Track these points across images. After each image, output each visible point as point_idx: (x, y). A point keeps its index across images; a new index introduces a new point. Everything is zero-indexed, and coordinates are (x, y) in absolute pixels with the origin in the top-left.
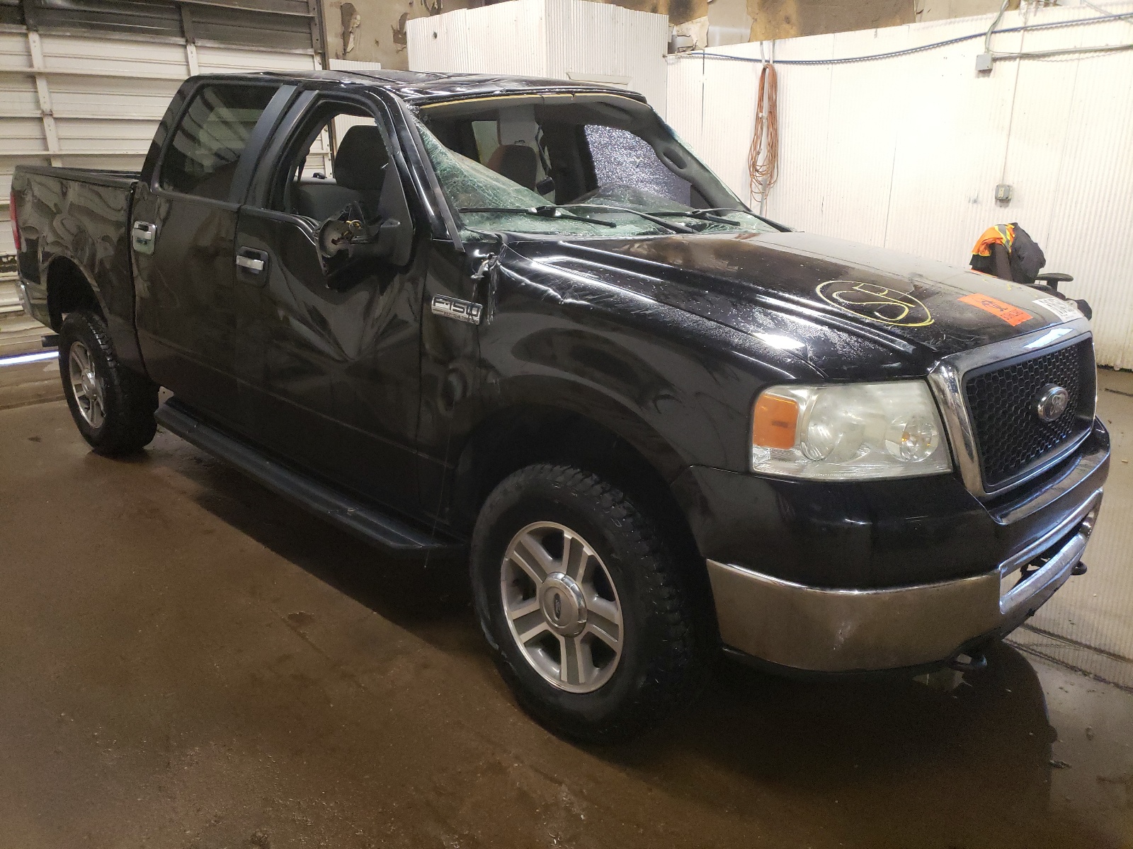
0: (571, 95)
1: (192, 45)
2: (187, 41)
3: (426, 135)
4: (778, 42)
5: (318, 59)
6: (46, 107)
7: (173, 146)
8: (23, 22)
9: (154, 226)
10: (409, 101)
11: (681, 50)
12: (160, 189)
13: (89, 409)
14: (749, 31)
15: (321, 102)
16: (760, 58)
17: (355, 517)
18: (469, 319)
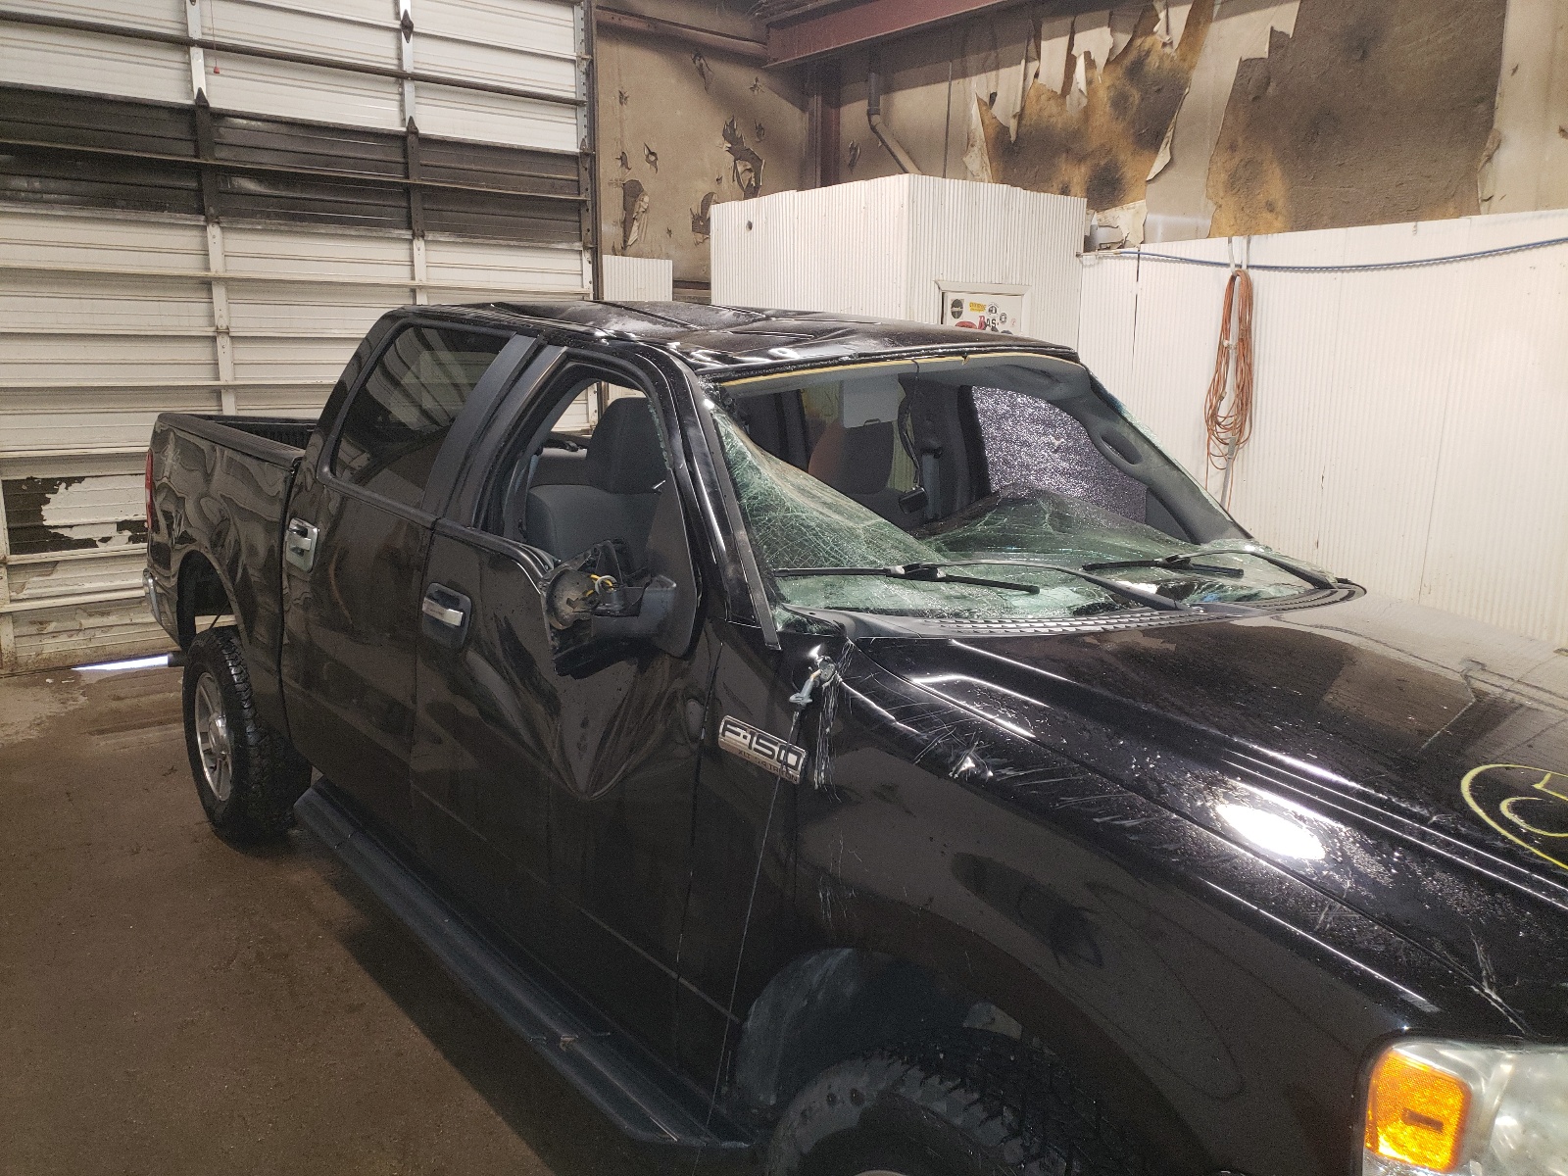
0: (961, 358)
1: (421, 239)
2: (414, 235)
3: (728, 435)
4: (1255, 239)
5: (587, 256)
6: (222, 323)
7: (366, 390)
8: (201, 211)
9: (315, 530)
10: (703, 374)
11: (1103, 247)
12: (330, 476)
13: (214, 768)
14: (1209, 222)
15: (570, 365)
16: (1227, 261)
17: (571, 1057)
18: (781, 770)
